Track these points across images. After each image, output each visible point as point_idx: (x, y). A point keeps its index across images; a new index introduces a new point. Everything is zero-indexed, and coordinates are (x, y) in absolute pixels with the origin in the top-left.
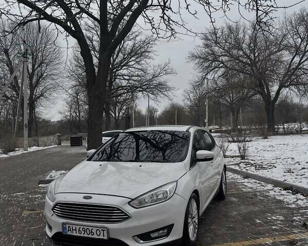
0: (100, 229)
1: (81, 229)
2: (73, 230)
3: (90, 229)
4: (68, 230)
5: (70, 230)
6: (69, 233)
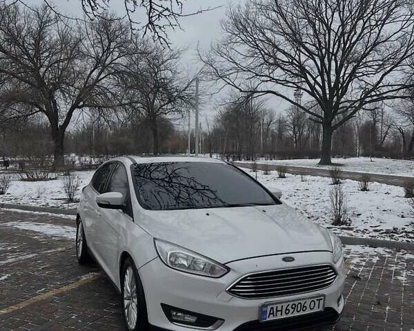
0: (315, 300)
1: (289, 308)
2: (277, 311)
3: (302, 302)
4: (270, 314)
5: (273, 313)
6: (272, 318)
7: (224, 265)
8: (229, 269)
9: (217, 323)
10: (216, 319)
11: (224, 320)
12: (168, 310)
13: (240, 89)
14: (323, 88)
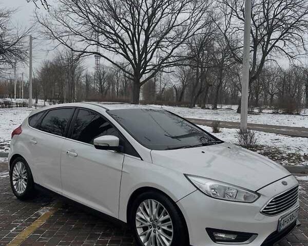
1: (289, 218)
2: (285, 222)
4: (282, 225)
7: (256, 192)
8: (259, 195)
9: (252, 237)
10: (252, 234)
11: (257, 234)
12: (211, 232)
13: (72, 49)
14: (134, 54)
